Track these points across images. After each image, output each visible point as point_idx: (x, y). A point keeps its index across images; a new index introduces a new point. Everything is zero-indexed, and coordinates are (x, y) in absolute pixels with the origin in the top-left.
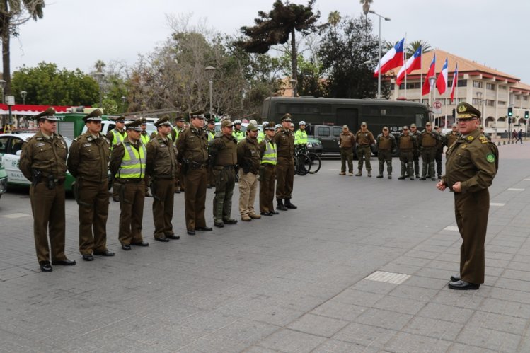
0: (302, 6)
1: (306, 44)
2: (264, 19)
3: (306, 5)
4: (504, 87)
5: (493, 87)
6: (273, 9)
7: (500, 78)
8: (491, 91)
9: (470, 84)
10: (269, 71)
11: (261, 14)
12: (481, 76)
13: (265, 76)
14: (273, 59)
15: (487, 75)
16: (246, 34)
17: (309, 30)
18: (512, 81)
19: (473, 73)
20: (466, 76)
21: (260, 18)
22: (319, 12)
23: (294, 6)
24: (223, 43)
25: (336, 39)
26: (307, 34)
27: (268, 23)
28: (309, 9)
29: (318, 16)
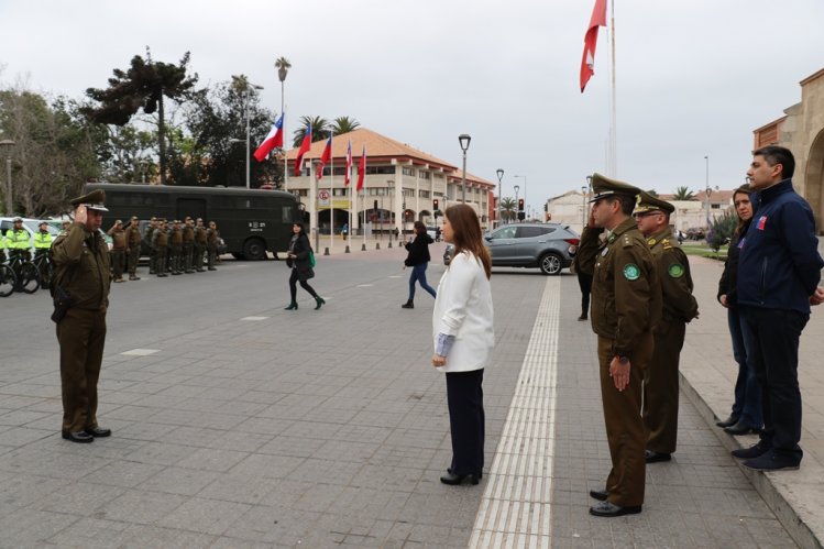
0: (172, 66)
1: (184, 115)
2: (122, 80)
3: (178, 65)
4: (441, 176)
5: (427, 176)
6: (131, 67)
7: (434, 166)
8: (425, 180)
9: (399, 171)
10: (137, 149)
11: (118, 72)
12: (411, 162)
13: (131, 156)
14: (141, 133)
15: (419, 162)
16: (95, 98)
17: (183, 98)
18: (449, 169)
19: (402, 158)
20: (394, 162)
21: (116, 78)
22: (196, 74)
23: (160, 65)
24: (67, 109)
25: (211, 109)
26: (181, 102)
27: (125, 85)
28: (183, 70)
29: (195, 80)
